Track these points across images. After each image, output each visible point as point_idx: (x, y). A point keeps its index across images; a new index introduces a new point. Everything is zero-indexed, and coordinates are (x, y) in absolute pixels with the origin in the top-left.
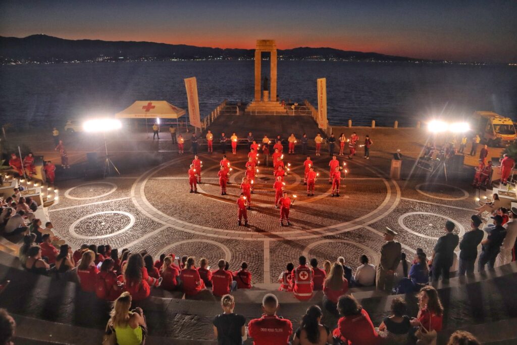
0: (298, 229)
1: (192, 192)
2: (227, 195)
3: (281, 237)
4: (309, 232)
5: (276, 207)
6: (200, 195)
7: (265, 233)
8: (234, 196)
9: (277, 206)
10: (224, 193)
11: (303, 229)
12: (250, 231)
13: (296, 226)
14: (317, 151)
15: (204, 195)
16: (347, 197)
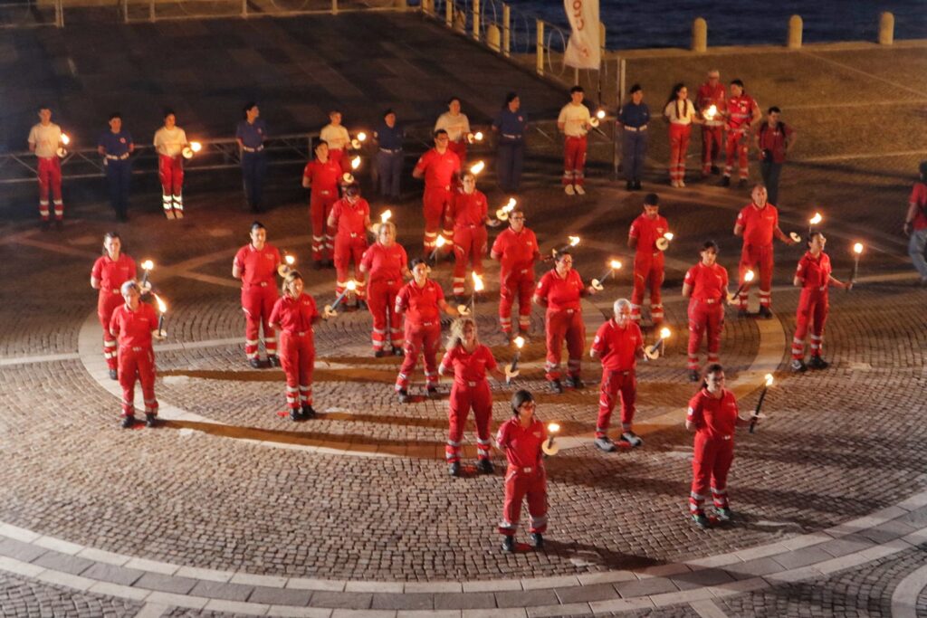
0: (786, 530)
1: (131, 422)
2: (323, 416)
3: (747, 577)
4: (844, 538)
5: (607, 446)
6: (185, 432)
7: (664, 569)
8: (354, 418)
9: (606, 439)
10: (305, 412)
11: (807, 527)
12: (585, 569)
13: (764, 518)
14: (567, 175)
15: (210, 429)
16: (859, 366)
